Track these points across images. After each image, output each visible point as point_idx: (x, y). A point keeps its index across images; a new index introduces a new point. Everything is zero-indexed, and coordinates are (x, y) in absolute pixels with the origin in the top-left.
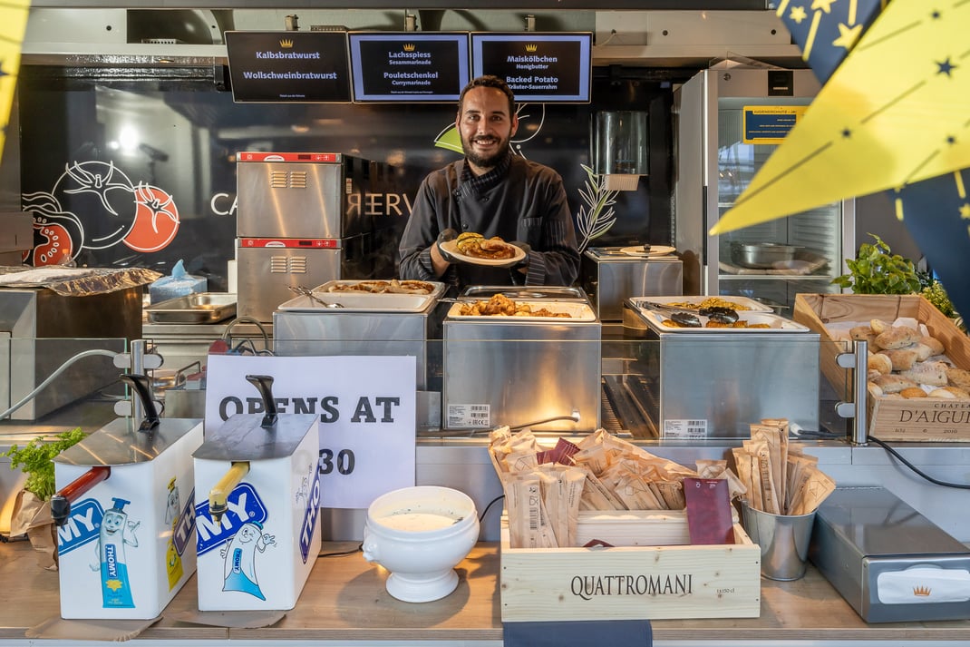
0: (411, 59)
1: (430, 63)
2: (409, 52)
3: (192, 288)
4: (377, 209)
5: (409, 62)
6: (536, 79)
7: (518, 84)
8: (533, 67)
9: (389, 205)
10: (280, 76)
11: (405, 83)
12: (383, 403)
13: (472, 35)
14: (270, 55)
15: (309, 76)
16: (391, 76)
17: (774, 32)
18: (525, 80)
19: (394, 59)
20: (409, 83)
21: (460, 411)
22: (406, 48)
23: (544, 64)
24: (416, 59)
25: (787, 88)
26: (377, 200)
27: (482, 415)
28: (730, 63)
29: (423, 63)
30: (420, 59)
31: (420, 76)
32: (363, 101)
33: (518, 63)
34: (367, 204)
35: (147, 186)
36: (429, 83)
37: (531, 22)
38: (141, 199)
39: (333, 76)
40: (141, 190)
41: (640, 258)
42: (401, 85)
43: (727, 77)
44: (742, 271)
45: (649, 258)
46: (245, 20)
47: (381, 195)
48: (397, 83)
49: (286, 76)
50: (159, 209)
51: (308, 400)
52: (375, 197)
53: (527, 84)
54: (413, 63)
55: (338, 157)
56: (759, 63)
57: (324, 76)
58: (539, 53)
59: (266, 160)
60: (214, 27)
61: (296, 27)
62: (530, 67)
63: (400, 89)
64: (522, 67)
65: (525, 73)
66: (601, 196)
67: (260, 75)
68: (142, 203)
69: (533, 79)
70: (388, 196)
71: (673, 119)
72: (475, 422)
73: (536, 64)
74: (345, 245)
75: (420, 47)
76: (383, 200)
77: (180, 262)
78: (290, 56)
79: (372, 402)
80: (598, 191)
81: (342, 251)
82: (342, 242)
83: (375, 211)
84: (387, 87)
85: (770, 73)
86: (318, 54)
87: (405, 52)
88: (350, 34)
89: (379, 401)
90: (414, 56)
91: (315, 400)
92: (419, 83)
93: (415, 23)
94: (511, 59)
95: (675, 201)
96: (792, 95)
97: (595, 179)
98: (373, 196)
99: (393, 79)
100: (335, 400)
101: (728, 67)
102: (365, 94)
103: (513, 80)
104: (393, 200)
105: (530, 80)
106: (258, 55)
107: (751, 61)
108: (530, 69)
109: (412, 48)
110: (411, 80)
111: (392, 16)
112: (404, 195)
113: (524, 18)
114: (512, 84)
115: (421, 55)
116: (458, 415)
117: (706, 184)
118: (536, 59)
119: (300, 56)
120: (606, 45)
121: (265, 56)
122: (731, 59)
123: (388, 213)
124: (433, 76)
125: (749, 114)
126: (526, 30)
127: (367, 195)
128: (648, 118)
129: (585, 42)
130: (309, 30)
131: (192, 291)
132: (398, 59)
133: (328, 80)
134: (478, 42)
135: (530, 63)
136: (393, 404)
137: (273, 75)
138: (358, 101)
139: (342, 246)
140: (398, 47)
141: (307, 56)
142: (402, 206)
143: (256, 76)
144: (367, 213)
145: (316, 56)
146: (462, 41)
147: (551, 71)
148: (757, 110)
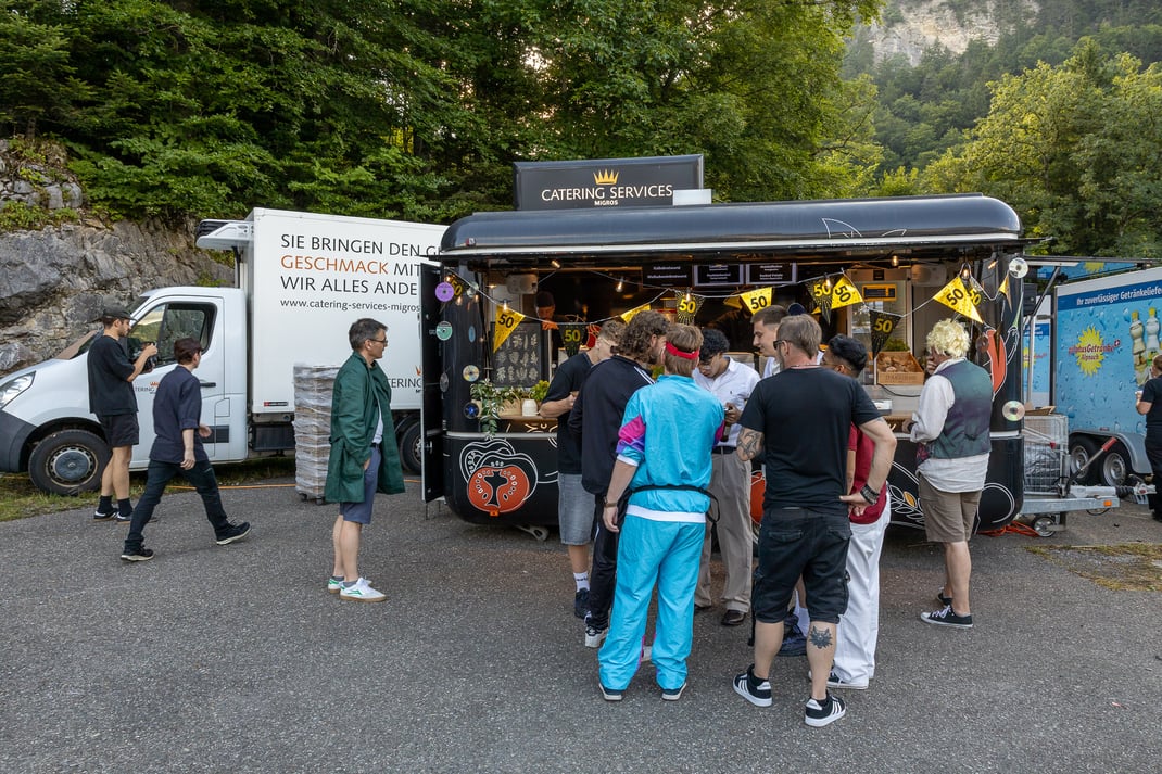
65: (768, 273)
84: (708, 280)
96: (884, 280)
147: (780, 271)
148: (868, 287)
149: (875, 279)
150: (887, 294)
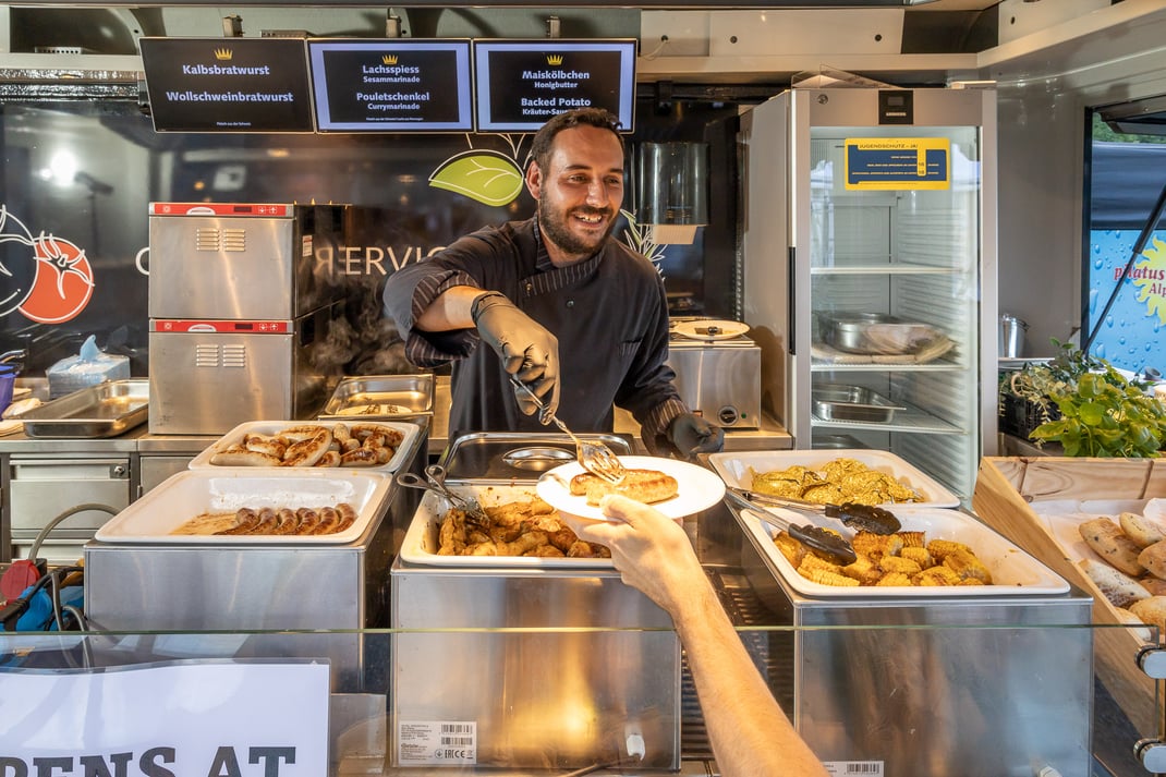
0: (393, 75)
1: (418, 80)
2: (390, 66)
3: (105, 374)
4: (354, 266)
5: (390, 80)
6: (561, 101)
7: (536, 108)
8: (557, 85)
9: (369, 261)
10: (216, 98)
11: (385, 107)
12: (262, 759)
13: (475, 43)
14: (201, 70)
15: (255, 98)
16: (366, 97)
17: (878, 38)
18: (546, 103)
19: (370, 75)
20: (390, 107)
21: (421, 734)
22: (386, 61)
23: (572, 81)
24: (400, 74)
25: (904, 114)
26: (354, 255)
27: (462, 741)
28: (825, 80)
29: (409, 80)
30: (405, 75)
31: (406, 97)
32: (329, 131)
33: (538, 80)
34: (340, 260)
35: (51, 237)
36: (418, 107)
37: (555, 25)
38: (42, 255)
39: (289, 97)
40: (42, 244)
41: (703, 344)
42: (380, 110)
43: (823, 99)
44: (839, 358)
45: (716, 343)
46: (180, 23)
47: (359, 249)
48: (375, 107)
49: (224, 97)
50: (67, 268)
51: (114, 758)
52: (351, 252)
53: (550, 108)
54: (396, 80)
55: (289, 208)
56: (862, 79)
57: (277, 98)
58: (565, 67)
59: (189, 213)
60: (136, 32)
61: (238, 32)
62: (553, 86)
63: (379, 114)
64: (543, 85)
65: (547, 94)
66: (646, 250)
67: (189, 96)
68: (44, 260)
69: (557, 102)
70: (369, 250)
71: (739, 151)
72: (449, 754)
73: (561, 81)
74: (299, 328)
75: (405, 58)
76: (362, 255)
77: (91, 339)
78: (230, 72)
79: (242, 758)
80: (641, 243)
81: (293, 338)
82: (295, 324)
83: (351, 270)
84: (360, 112)
85: (881, 93)
86: (266, 69)
87: (385, 66)
88: (309, 42)
89: (255, 754)
90: (397, 71)
91: (129, 756)
92: (403, 107)
93: (398, 27)
94: (527, 75)
95: (742, 257)
96: (912, 123)
97: (638, 229)
98: (349, 250)
99: (369, 101)
100: (169, 754)
101: (822, 84)
102: (332, 121)
103: (531, 103)
104: (375, 255)
105: (553, 102)
106: (186, 69)
107: (851, 76)
108: (553, 88)
109: (394, 61)
110: (393, 102)
111: (371, 18)
112: (390, 249)
113: (545, 20)
114: (529, 108)
115: (406, 70)
116: (418, 741)
117: (794, 246)
118: (561, 75)
119: (242, 71)
120: (656, 56)
121: (194, 71)
122: (823, 73)
123: (368, 272)
124: (423, 97)
125: (852, 149)
126: (548, 36)
127: (341, 249)
128: (709, 150)
129: (627, 52)
130: (259, 36)
131: (104, 378)
132: (375, 75)
133: (282, 103)
134: (483, 52)
135: (553, 81)
136: (282, 760)
137: (207, 96)
138: (323, 131)
139: (295, 330)
140: (375, 59)
141: (252, 71)
142: (386, 261)
143: (183, 98)
144: (341, 273)
145: (265, 71)
146: (461, 51)
147: (582, 90)
148: (864, 144)
149: (884, 120)
150: (921, 170)
